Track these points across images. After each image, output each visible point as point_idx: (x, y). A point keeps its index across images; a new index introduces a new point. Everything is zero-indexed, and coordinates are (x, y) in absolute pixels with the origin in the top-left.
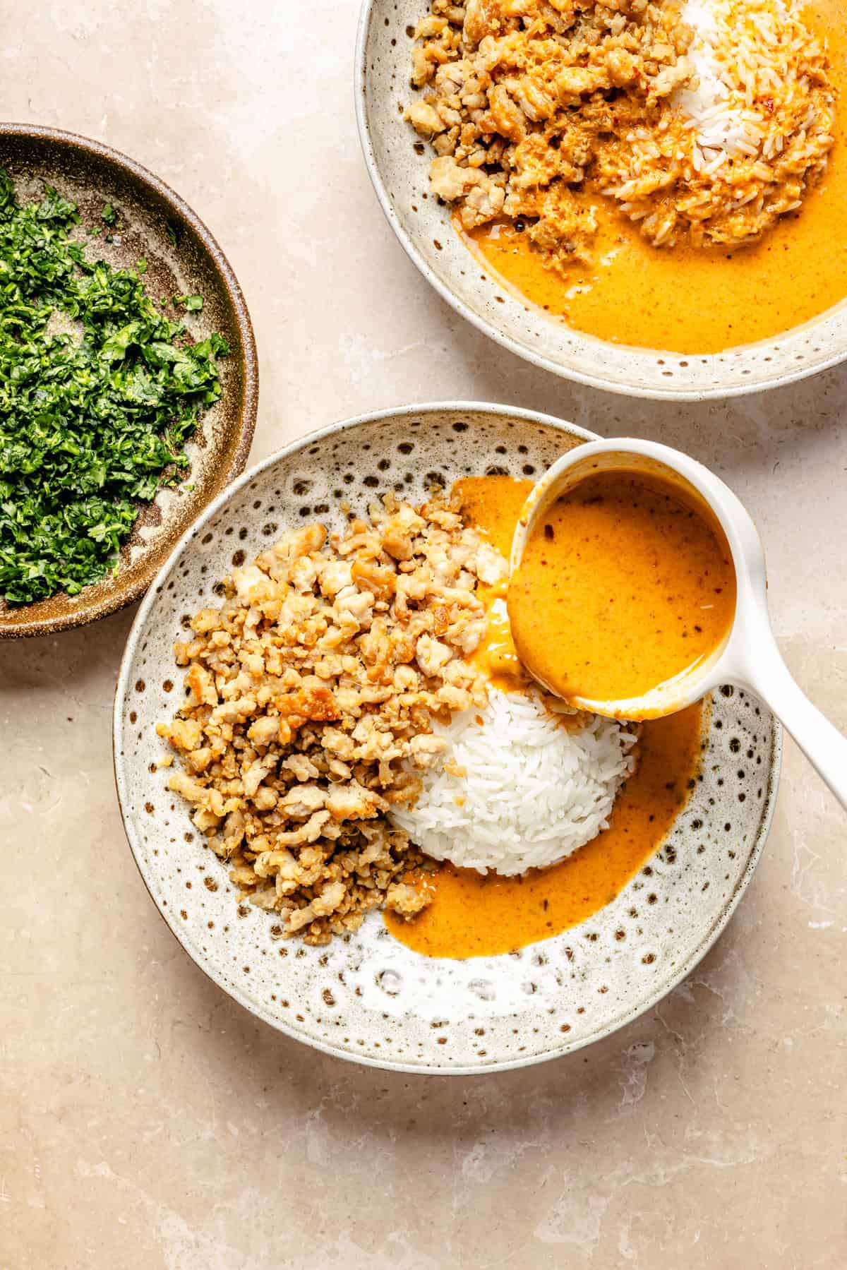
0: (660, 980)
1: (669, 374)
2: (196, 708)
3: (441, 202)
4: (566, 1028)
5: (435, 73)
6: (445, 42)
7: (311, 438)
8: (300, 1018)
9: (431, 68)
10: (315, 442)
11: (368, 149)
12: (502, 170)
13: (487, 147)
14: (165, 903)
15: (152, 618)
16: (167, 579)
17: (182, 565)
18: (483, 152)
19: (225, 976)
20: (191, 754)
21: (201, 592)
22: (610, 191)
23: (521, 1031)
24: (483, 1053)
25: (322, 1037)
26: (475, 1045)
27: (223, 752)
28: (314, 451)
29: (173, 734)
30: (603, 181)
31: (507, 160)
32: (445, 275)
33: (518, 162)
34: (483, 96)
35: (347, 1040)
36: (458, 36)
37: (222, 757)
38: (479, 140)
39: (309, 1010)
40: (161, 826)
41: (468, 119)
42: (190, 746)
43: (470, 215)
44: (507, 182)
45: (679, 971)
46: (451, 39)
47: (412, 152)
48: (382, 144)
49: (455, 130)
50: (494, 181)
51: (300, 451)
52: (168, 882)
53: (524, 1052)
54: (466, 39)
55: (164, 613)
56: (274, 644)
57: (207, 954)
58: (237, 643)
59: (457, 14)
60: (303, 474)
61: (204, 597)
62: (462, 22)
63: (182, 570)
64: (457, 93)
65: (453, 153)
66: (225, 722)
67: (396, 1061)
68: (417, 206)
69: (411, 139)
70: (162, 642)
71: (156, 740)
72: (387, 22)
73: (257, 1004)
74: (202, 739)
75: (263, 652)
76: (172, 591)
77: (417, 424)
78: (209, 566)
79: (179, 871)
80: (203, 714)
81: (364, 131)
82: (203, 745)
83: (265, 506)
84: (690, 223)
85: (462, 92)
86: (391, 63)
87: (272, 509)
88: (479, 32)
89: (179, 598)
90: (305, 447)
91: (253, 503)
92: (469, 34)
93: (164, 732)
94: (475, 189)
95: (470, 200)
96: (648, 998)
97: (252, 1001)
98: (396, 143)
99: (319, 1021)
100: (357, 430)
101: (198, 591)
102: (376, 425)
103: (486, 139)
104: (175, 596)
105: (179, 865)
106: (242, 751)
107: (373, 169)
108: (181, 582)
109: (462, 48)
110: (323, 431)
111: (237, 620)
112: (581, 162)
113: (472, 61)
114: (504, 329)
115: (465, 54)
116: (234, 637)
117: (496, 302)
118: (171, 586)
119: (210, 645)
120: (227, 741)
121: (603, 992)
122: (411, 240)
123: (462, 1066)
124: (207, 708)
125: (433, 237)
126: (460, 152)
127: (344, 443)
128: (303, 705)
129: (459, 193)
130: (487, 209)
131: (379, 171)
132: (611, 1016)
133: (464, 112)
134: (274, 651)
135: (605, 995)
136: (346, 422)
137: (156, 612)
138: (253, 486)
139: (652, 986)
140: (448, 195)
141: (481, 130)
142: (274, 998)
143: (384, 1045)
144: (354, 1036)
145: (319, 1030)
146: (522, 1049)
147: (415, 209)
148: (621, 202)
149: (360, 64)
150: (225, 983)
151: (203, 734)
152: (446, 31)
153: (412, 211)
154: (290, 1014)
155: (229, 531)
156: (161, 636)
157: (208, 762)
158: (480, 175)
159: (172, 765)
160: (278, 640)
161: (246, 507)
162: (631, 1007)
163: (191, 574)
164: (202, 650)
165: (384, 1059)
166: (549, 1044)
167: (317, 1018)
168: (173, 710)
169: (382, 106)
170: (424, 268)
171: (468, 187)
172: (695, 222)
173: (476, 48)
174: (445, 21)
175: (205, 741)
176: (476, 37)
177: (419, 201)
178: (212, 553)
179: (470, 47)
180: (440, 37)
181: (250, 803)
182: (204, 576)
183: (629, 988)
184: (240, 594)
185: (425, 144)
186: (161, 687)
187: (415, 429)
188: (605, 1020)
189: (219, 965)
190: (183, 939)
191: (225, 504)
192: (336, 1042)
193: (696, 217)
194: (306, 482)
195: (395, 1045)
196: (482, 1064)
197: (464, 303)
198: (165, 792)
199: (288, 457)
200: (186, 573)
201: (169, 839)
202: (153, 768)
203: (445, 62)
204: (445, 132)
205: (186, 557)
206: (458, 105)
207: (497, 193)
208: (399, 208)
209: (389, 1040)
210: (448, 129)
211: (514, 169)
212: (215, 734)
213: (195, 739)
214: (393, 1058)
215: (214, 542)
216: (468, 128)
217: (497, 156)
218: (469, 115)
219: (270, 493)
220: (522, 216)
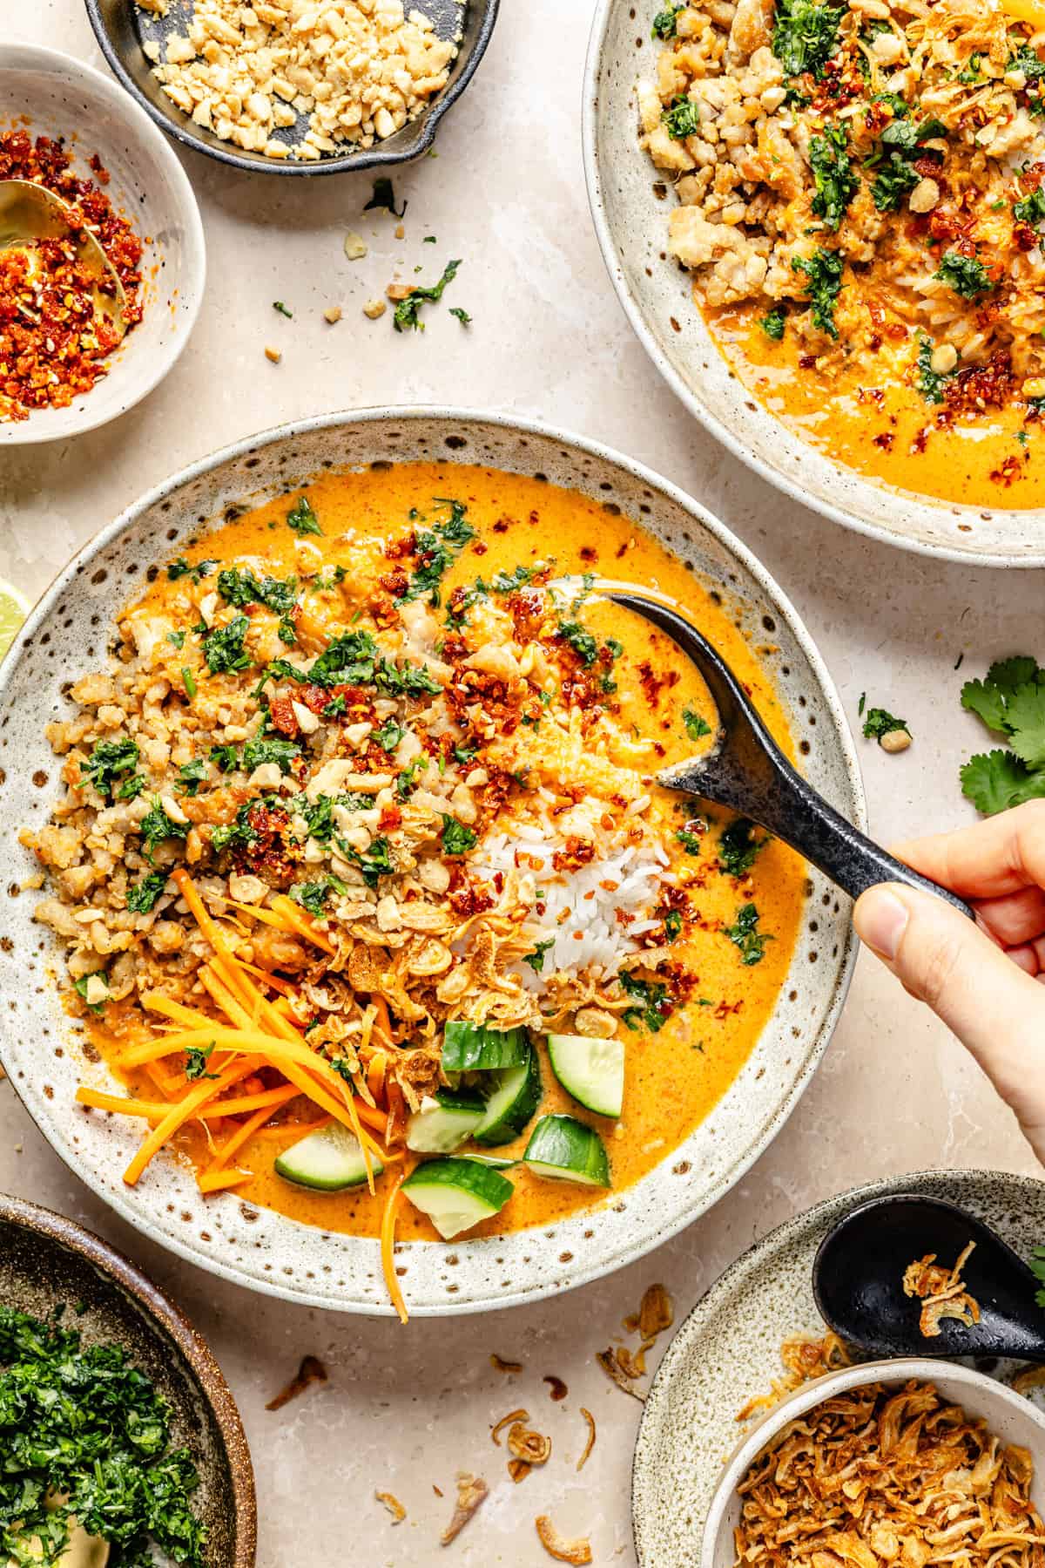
0: (694, 1195)
1: (966, 528)
2: (73, 812)
3: (683, 268)
4: (566, 1257)
5: (687, 89)
6: (704, 48)
7: (248, 444)
8: (206, 1237)
9: (683, 80)
10: (252, 451)
11: (595, 184)
12: (765, 234)
13: (748, 201)
14: (21, 1075)
15: (17, 683)
16: (39, 627)
17: (62, 610)
18: (743, 206)
19: (102, 1177)
20: (66, 873)
21: (91, 651)
22: (908, 280)
23: (507, 1260)
24: (453, 1289)
25: (235, 1263)
26: (444, 1278)
27: (110, 872)
28: (252, 464)
29: (43, 845)
30: (898, 265)
31: (773, 222)
32: (682, 368)
33: (788, 226)
34: (749, 131)
35: (268, 1267)
36: (722, 41)
37: (108, 879)
38: (738, 189)
39: (219, 1226)
40: (23, 970)
41: (726, 158)
42: (63, 863)
43: (718, 288)
44: (772, 252)
45: (719, 1184)
46: (713, 46)
47: (650, 194)
48: (613, 181)
49: (706, 170)
50: (754, 248)
51: (231, 462)
52: (27, 1046)
53: (509, 1288)
54: (733, 46)
55: (35, 677)
56: (184, 726)
57: (79, 1147)
58: (134, 723)
59: (724, 12)
60: (238, 495)
61: (95, 660)
62: (730, 23)
63: (63, 618)
64: (714, 121)
65: (702, 202)
66: (114, 830)
67: (334, 1296)
68: (653, 269)
69: (649, 178)
70: (31, 717)
71: (19, 852)
72: (633, 14)
73: (145, 1216)
74: (81, 853)
75: (168, 736)
76: (49, 646)
77: (396, 435)
78: (102, 615)
79: (46, 1032)
80: (84, 820)
81: (591, 161)
82: (83, 861)
83: (183, 536)
84: (1013, 338)
85: (721, 121)
86: (632, 70)
87: (193, 542)
88: (752, 40)
89: (58, 658)
90: (238, 457)
91: (166, 532)
92: (739, 40)
93: (30, 841)
94: (728, 255)
95: (721, 268)
96: (675, 1219)
97: (138, 1212)
98: (631, 181)
99: (232, 1241)
100: (313, 439)
101: (86, 649)
102: (339, 433)
103: (749, 189)
104: (52, 654)
105: (46, 1025)
106: (137, 872)
107: (599, 213)
108: (59, 635)
109: (726, 58)
110: (262, 438)
111: (134, 690)
112: (871, 236)
113: (738, 80)
114: (754, 447)
115: (729, 67)
116: (130, 714)
117: (746, 409)
118: (46, 639)
119: (97, 725)
120: (114, 857)
121: (619, 1210)
122: (642, 315)
123: (422, 1305)
124: (91, 812)
125: (672, 313)
126: (712, 202)
127: (295, 455)
128: (220, 809)
129: (707, 258)
130: (742, 284)
131: (607, 216)
132: (626, 1242)
133: (722, 148)
134: (184, 736)
135: (622, 1214)
136: (297, 426)
137: (21, 673)
138: (166, 507)
139: (683, 1203)
140: (691, 260)
141: (742, 175)
142: (171, 1208)
143: (321, 1276)
144: (279, 1263)
145: (231, 1252)
146: (506, 1284)
147: (649, 272)
148: (921, 297)
149: (593, 66)
150: (102, 1186)
151: (84, 847)
152: (707, 33)
153: (646, 276)
154: (193, 1231)
155: (132, 569)
156: (31, 708)
157: (88, 884)
158: (736, 236)
159: (42, 888)
160: (191, 721)
161: (155, 538)
162: (653, 1230)
163: (76, 624)
164: (87, 732)
165: (318, 1294)
166: (542, 1277)
167: (229, 1236)
168: (45, 813)
169: (616, 128)
170: (657, 356)
171: (720, 251)
172: (1021, 339)
173: (745, 61)
174: (707, 19)
175: (88, 856)
176: (748, 47)
177: (654, 263)
178: (106, 597)
179: (737, 59)
180: (698, 40)
181: (146, 944)
182: (95, 629)
183: (653, 1206)
184: (141, 653)
185: (667, 184)
186: (29, 780)
187: (392, 441)
188: (619, 1247)
189: (96, 1162)
190: (45, 1125)
191: (124, 530)
192: (253, 1270)
193: (1021, 330)
194: (243, 508)
195: (335, 1276)
196: (451, 1302)
197: (707, 407)
198: (30, 924)
199: (217, 467)
200: (68, 623)
201: (33, 988)
202: (14, 890)
203: (701, 76)
204: (693, 172)
205: (68, 601)
206: (713, 137)
207: (757, 265)
208: (630, 269)
209: (327, 1269)
210: (698, 168)
211: (781, 235)
212: (101, 848)
213: (71, 854)
214: (330, 1292)
215: (109, 582)
216: (725, 171)
217: (760, 215)
218: (727, 152)
219: (192, 520)
220: (787, 299)
